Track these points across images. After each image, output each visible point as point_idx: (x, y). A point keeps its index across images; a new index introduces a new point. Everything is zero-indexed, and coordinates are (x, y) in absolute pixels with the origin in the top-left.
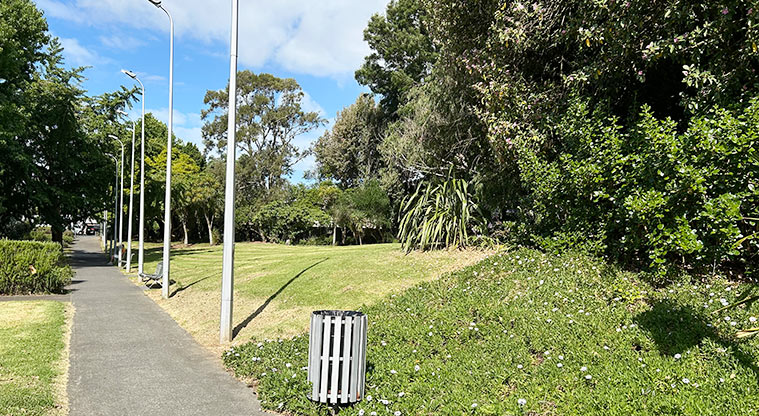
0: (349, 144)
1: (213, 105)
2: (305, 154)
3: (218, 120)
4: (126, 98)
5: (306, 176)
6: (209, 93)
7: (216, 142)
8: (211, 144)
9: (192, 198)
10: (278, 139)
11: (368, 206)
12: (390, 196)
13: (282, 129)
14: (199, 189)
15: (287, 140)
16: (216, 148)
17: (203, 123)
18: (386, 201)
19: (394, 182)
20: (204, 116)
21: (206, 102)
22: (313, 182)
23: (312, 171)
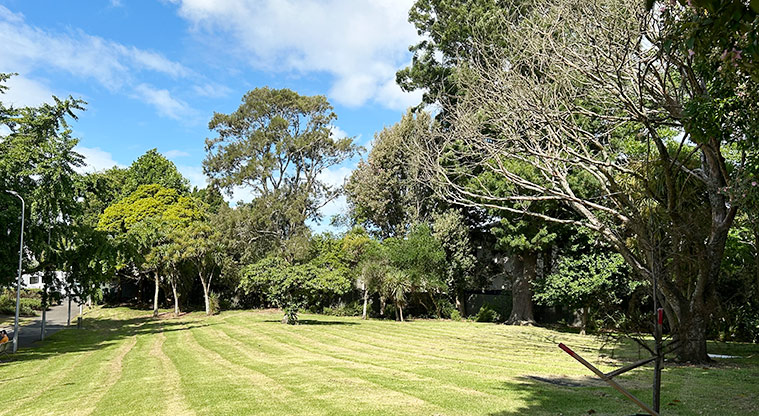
0: (388, 175)
1: (223, 133)
2: (337, 194)
3: (224, 152)
5: (334, 222)
6: (216, 117)
9: (181, 253)
10: (302, 175)
11: (414, 262)
12: (447, 249)
13: (308, 161)
14: (191, 241)
17: (206, 156)
18: (440, 255)
19: (453, 227)
20: (211, 146)
21: (212, 128)
22: (344, 229)
23: (343, 216)
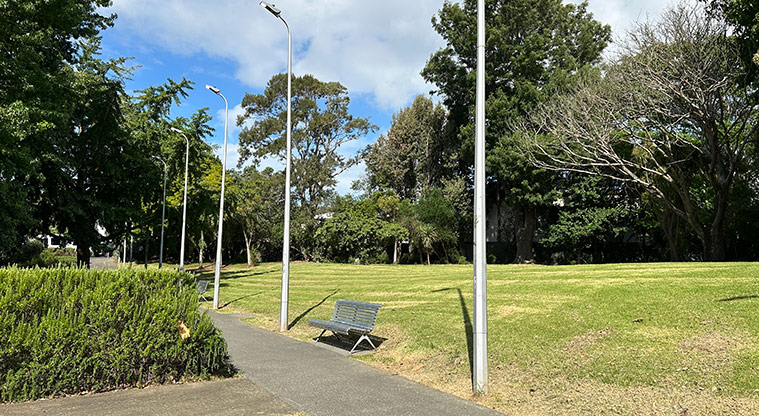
0: (409, 149)
1: (250, 111)
2: (351, 163)
3: (258, 127)
4: (174, 93)
5: (355, 187)
6: (248, 97)
7: (253, 150)
8: (247, 153)
10: (321, 148)
12: (456, 207)
13: (325, 137)
15: (331, 148)
16: (252, 157)
17: (240, 129)
18: (452, 212)
19: (461, 191)
20: (240, 122)
21: (243, 106)
22: (362, 192)
23: (361, 181)
